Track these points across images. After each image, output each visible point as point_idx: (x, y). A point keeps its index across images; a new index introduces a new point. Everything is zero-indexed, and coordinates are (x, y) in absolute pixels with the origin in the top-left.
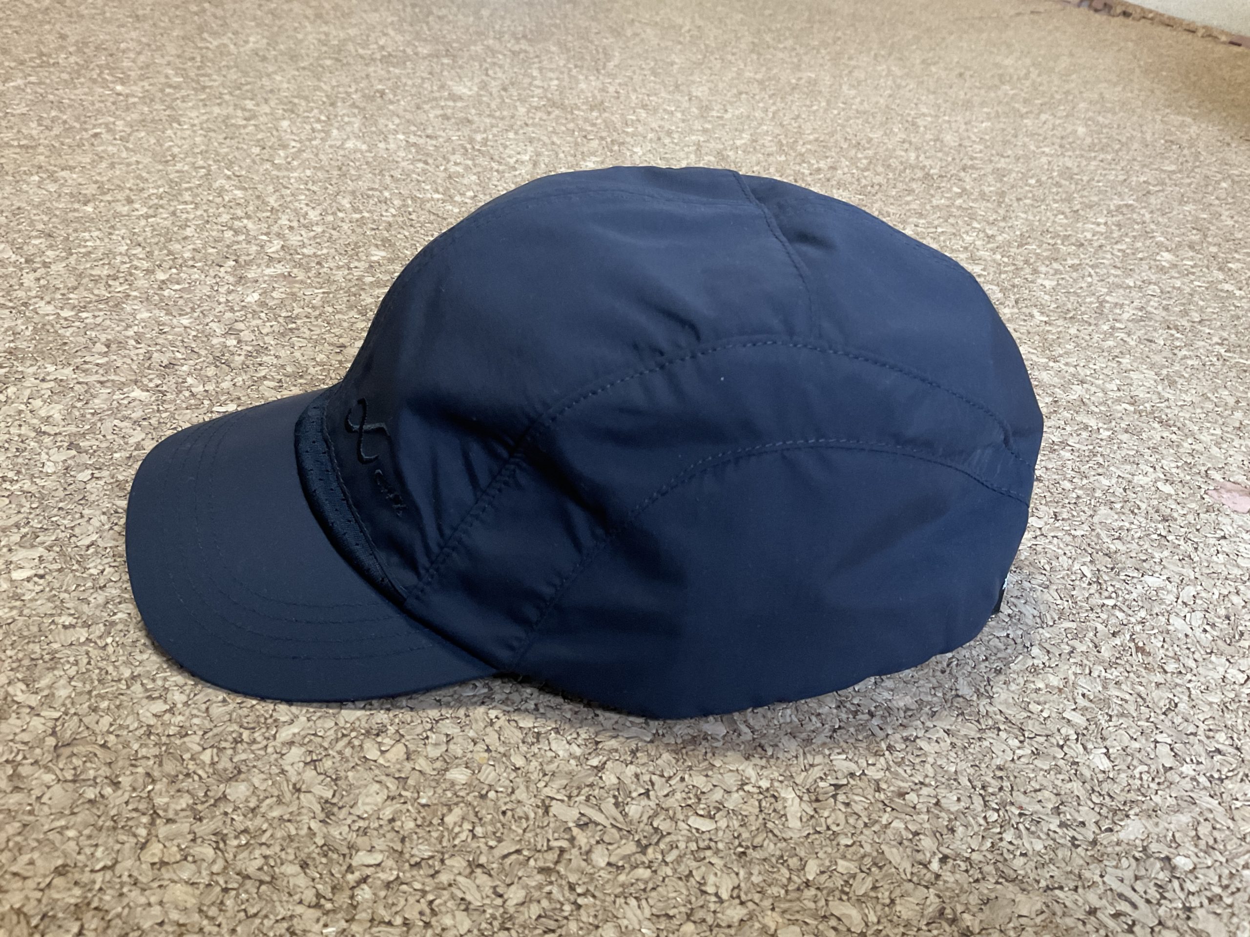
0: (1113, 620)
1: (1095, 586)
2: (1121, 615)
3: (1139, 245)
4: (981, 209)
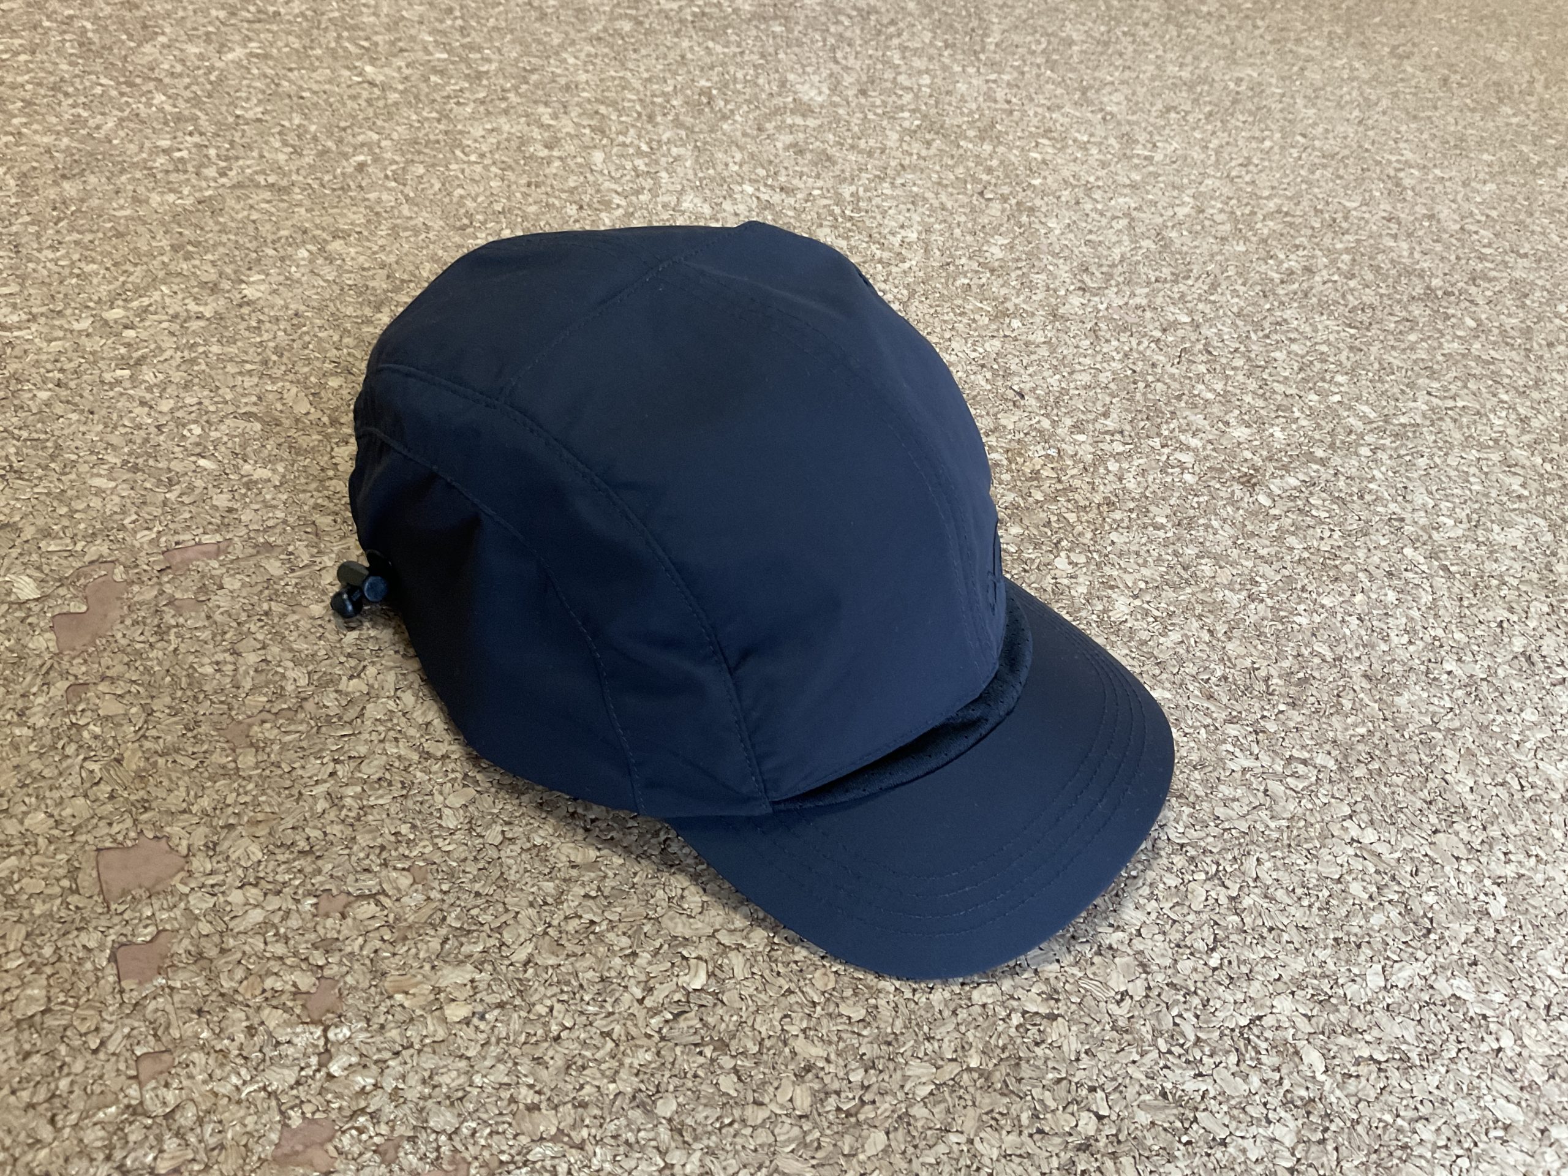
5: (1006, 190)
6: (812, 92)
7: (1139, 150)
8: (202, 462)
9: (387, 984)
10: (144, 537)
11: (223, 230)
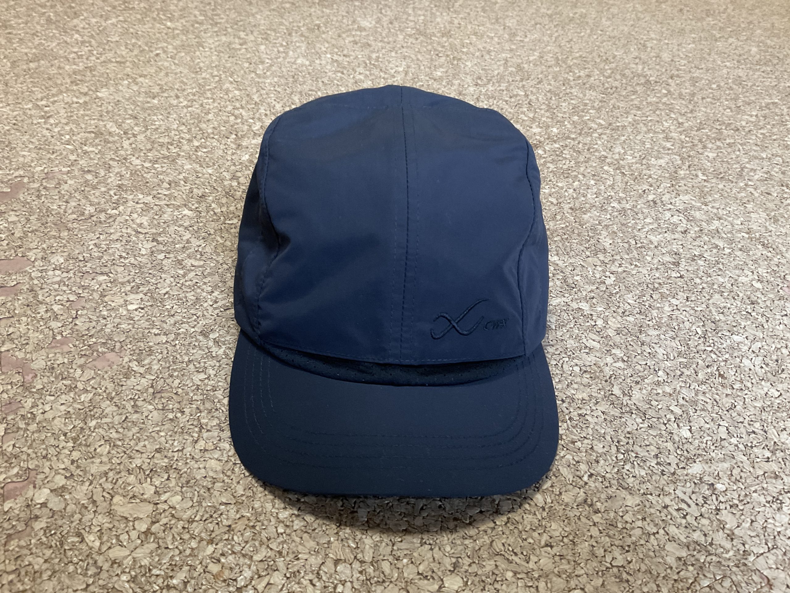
0: (709, 359)
1: (702, 339)
2: (714, 356)
3: (775, 130)
4: (678, 105)
6: (367, 23)
7: (518, 38)
10: (39, 169)
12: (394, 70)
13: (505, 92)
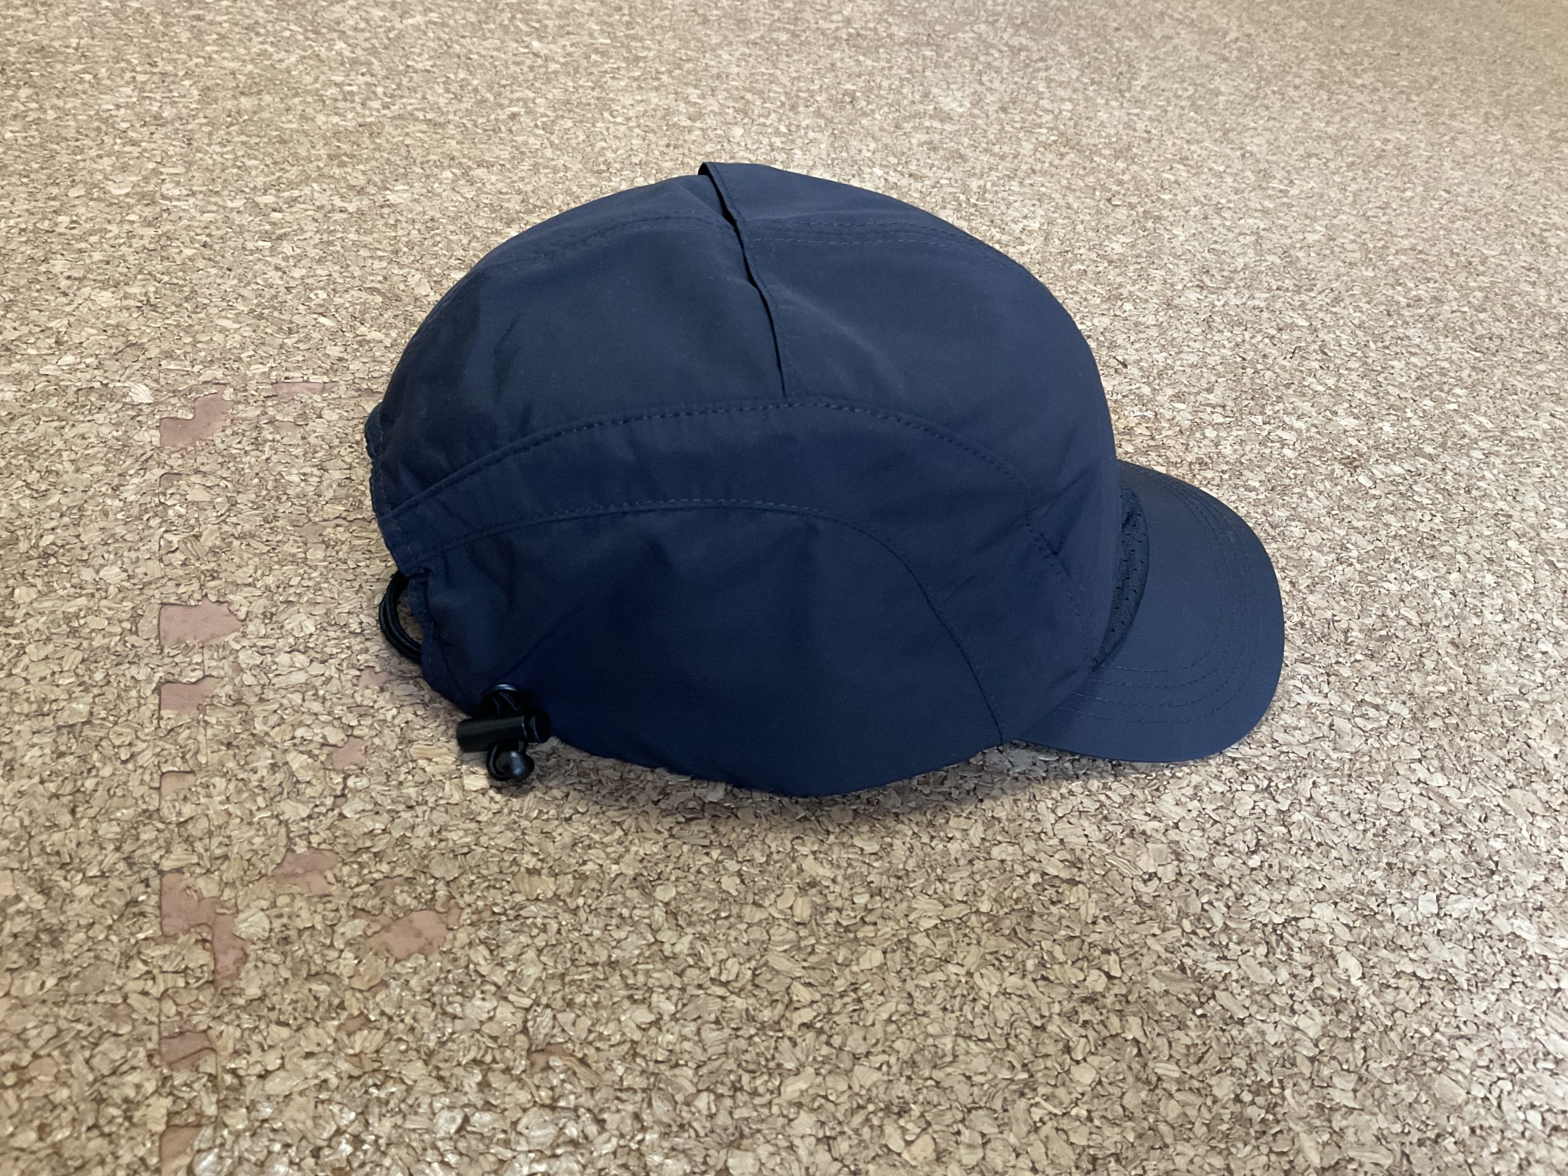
5: (1134, 200)
6: (954, 103)
7: (1275, 184)
8: (322, 320)
9: (413, 750)
10: (258, 369)
11: (378, 148)
12: (1020, 226)
13: (1265, 315)
